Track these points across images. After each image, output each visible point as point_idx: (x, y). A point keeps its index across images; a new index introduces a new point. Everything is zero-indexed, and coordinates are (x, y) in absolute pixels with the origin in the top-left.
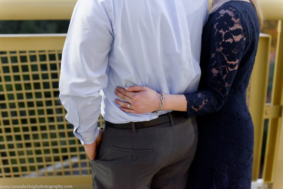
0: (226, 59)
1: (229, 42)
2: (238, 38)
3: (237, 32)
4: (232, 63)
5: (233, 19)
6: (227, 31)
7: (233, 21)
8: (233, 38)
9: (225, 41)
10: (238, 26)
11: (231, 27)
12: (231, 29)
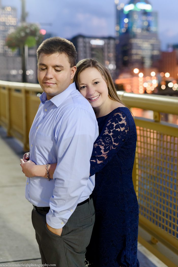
0: (113, 141)
1: (118, 130)
2: (122, 129)
3: (123, 125)
4: (115, 144)
5: (122, 117)
6: (117, 124)
7: (121, 118)
8: (120, 128)
9: (115, 130)
10: (123, 122)
11: (120, 122)
12: (120, 123)
